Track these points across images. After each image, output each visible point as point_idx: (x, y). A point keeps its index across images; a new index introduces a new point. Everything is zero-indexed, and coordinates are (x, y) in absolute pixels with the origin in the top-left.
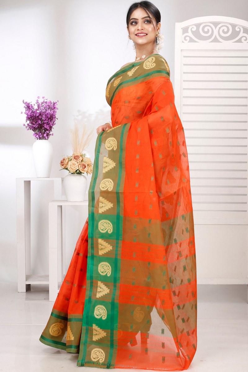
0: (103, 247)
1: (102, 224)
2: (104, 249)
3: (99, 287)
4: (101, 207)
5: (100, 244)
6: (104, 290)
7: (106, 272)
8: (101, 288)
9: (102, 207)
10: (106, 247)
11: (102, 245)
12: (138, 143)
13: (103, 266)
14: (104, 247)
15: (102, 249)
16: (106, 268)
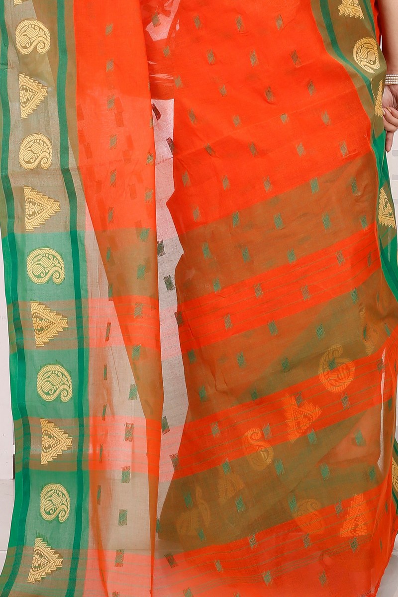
0: (44, 324)
1: (36, 259)
2: (48, 327)
3: (46, 434)
4: (30, 215)
5: (36, 317)
6: (59, 442)
7: (57, 392)
8: (50, 437)
9: (34, 213)
10: (51, 324)
11: (41, 319)
12: (109, 29)
13: (48, 377)
14: (46, 324)
15: (42, 329)
16: (56, 380)
